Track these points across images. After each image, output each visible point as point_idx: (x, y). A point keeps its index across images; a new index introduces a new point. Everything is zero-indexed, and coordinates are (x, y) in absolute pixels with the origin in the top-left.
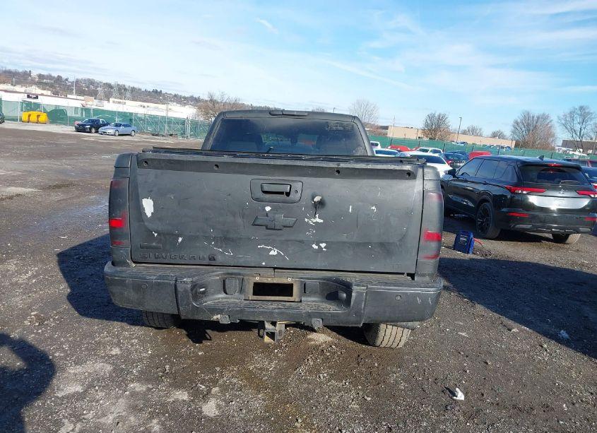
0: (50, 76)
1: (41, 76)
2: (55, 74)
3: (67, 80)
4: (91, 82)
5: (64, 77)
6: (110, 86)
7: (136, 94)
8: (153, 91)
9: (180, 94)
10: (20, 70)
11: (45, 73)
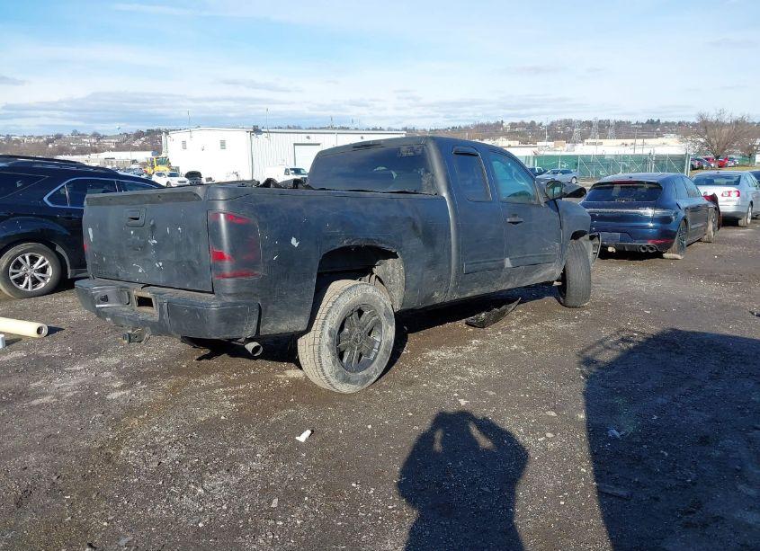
0: (523, 123)
1: (513, 125)
2: (528, 121)
3: (541, 124)
4: (569, 123)
5: (537, 122)
6: (589, 124)
7: (622, 130)
8: (647, 123)
9: (687, 120)
10: (492, 122)
11: (517, 121)
